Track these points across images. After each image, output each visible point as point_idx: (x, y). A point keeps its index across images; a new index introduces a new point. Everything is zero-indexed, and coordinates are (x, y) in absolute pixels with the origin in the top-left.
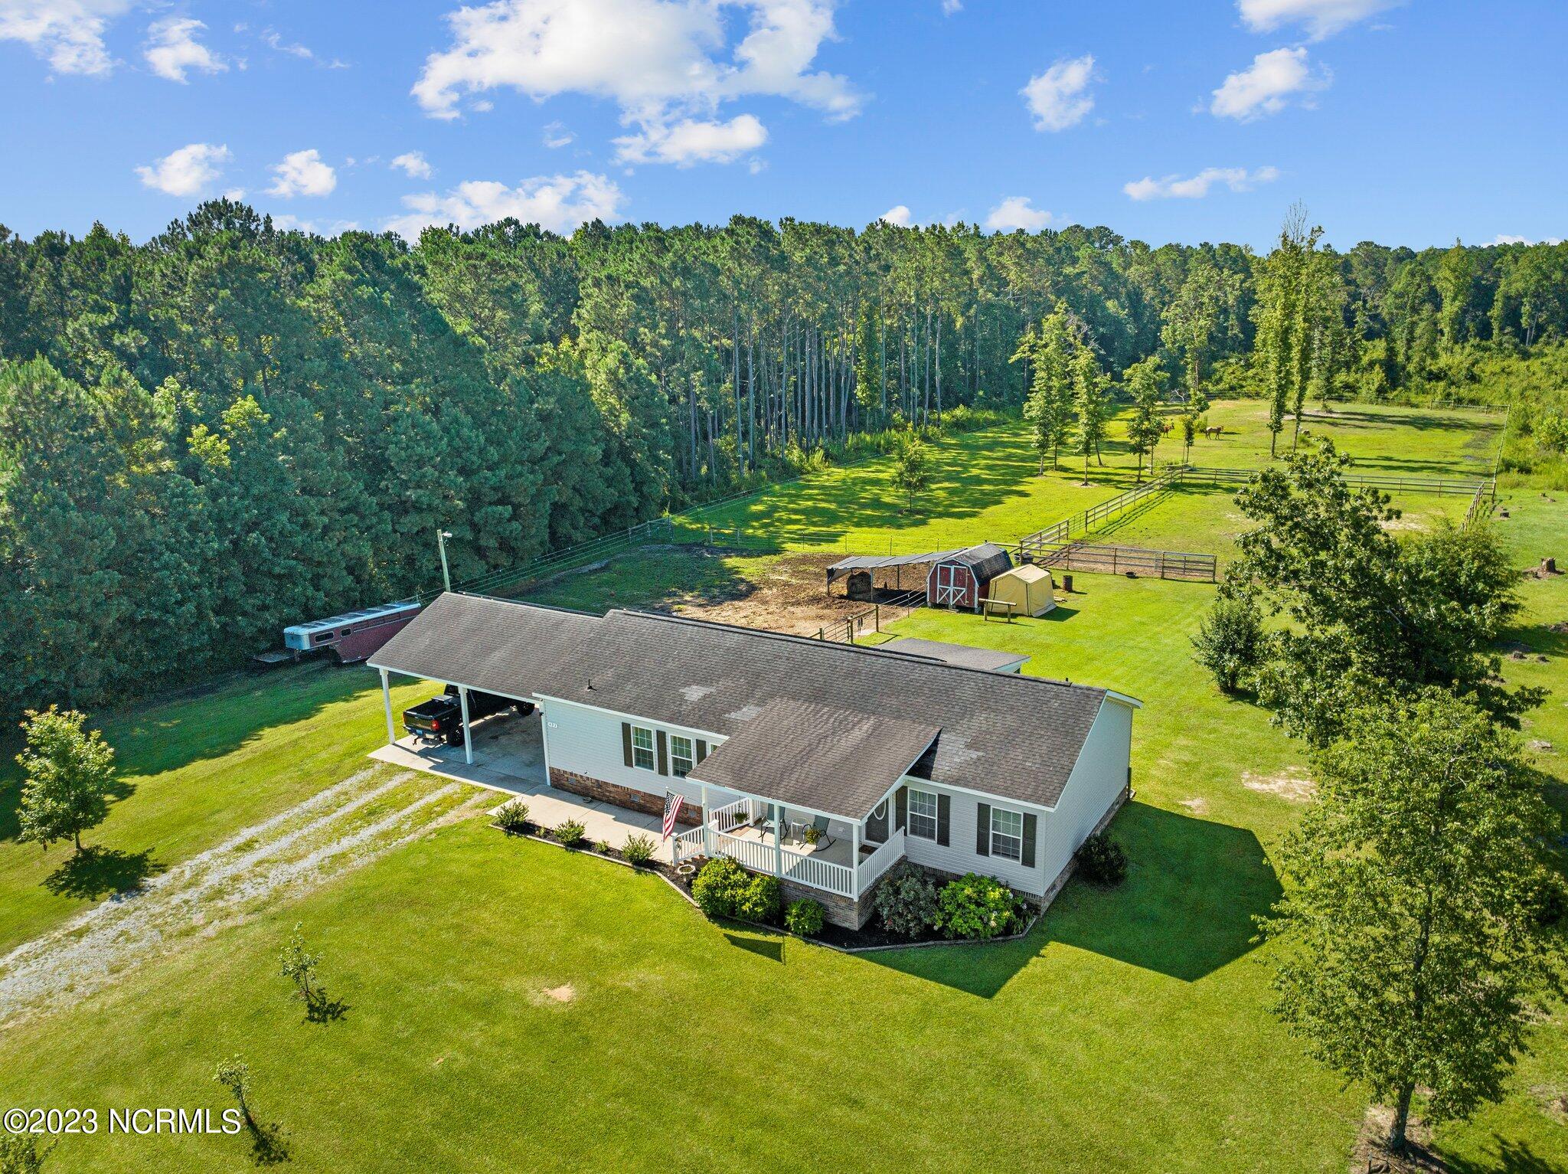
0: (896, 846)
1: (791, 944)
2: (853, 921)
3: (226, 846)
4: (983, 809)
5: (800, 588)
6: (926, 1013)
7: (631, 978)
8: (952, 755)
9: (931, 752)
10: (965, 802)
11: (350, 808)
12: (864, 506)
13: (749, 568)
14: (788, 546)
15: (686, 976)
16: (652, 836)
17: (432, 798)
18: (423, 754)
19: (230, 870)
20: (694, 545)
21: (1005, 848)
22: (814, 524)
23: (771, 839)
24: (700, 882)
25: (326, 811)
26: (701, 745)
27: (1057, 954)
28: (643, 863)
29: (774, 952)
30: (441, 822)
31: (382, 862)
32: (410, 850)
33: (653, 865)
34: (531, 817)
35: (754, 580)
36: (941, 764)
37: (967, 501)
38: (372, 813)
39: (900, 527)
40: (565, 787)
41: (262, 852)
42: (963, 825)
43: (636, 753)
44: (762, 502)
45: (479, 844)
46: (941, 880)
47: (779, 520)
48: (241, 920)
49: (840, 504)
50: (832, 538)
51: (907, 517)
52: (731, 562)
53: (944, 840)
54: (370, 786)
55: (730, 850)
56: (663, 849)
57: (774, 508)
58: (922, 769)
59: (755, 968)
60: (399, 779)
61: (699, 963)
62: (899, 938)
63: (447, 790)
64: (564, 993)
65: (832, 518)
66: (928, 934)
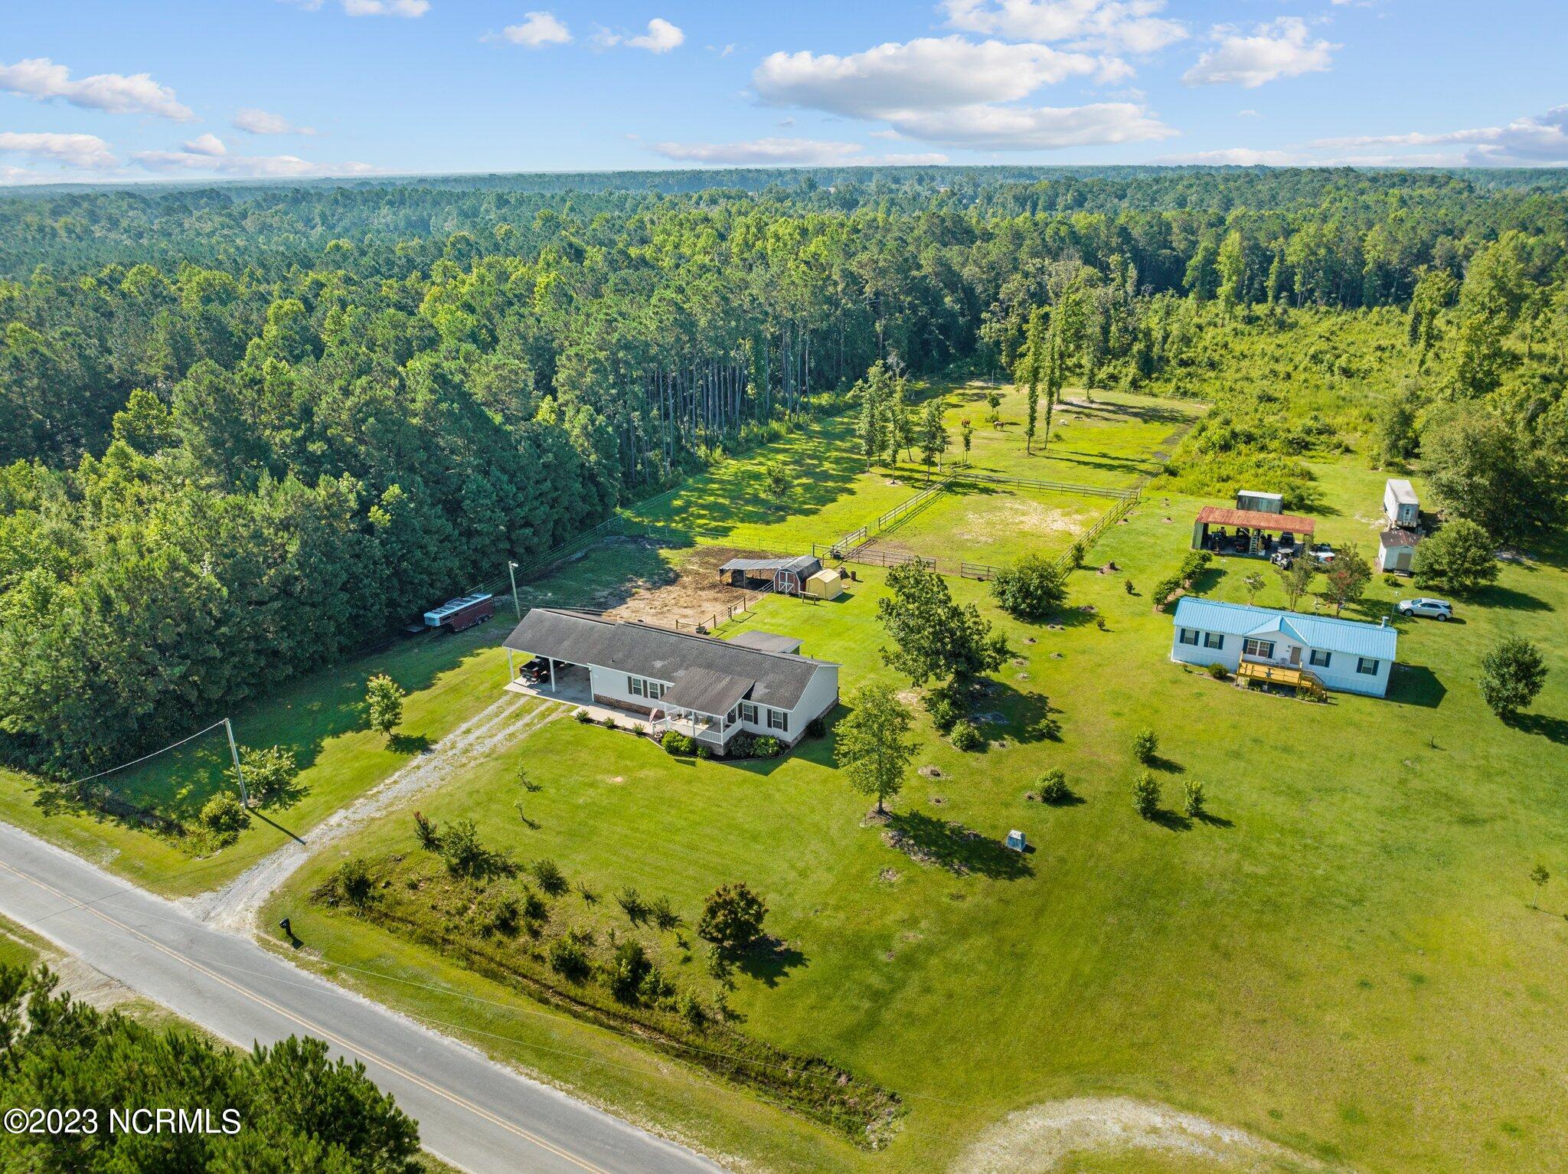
0: (739, 725)
1: (699, 761)
2: (721, 752)
3: (458, 732)
4: (769, 711)
5: (704, 577)
6: (745, 781)
7: (642, 774)
8: (760, 690)
9: (752, 689)
10: (763, 709)
11: (507, 713)
12: (747, 502)
13: (674, 557)
14: (698, 539)
15: (661, 773)
16: (643, 723)
17: (543, 708)
18: (530, 687)
19: (466, 742)
20: (638, 536)
21: (777, 725)
22: (714, 519)
23: (691, 723)
24: (665, 740)
25: (497, 715)
26: (662, 686)
27: (794, 762)
28: (640, 733)
29: (693, 764)
30: (550, 719)
31: (531, 736)
32: (542, 731)
33: (645, 734)
34: (591, 716)
35: (677, 568)
36: (754, 695)
37: (814, 498)
38: (517, 716)
39: (768, 523)
40: (600, 702)
41: (477, 733)
42: (763, 717)
43: (634, 688)
44: (680, 497)
45: (570, 728)
46: (754, 736)
47: (692, 515)
48: (482, 760)
49: (732, 498)
50: (725, 532)
51: (773, 514)
52: (664, 553)
53: (756, 722)
54: (511, 703)
55: (675, 728)
56: (648, 727)
57: (688, 504)
58: (748, 696)
59: (686, 769)
60: (522, 701)
61: (667, 768)
62: (738, 758)
63: (548, 704)
64: (619, 779)
65: (725, 513)
66: (748, 756)
